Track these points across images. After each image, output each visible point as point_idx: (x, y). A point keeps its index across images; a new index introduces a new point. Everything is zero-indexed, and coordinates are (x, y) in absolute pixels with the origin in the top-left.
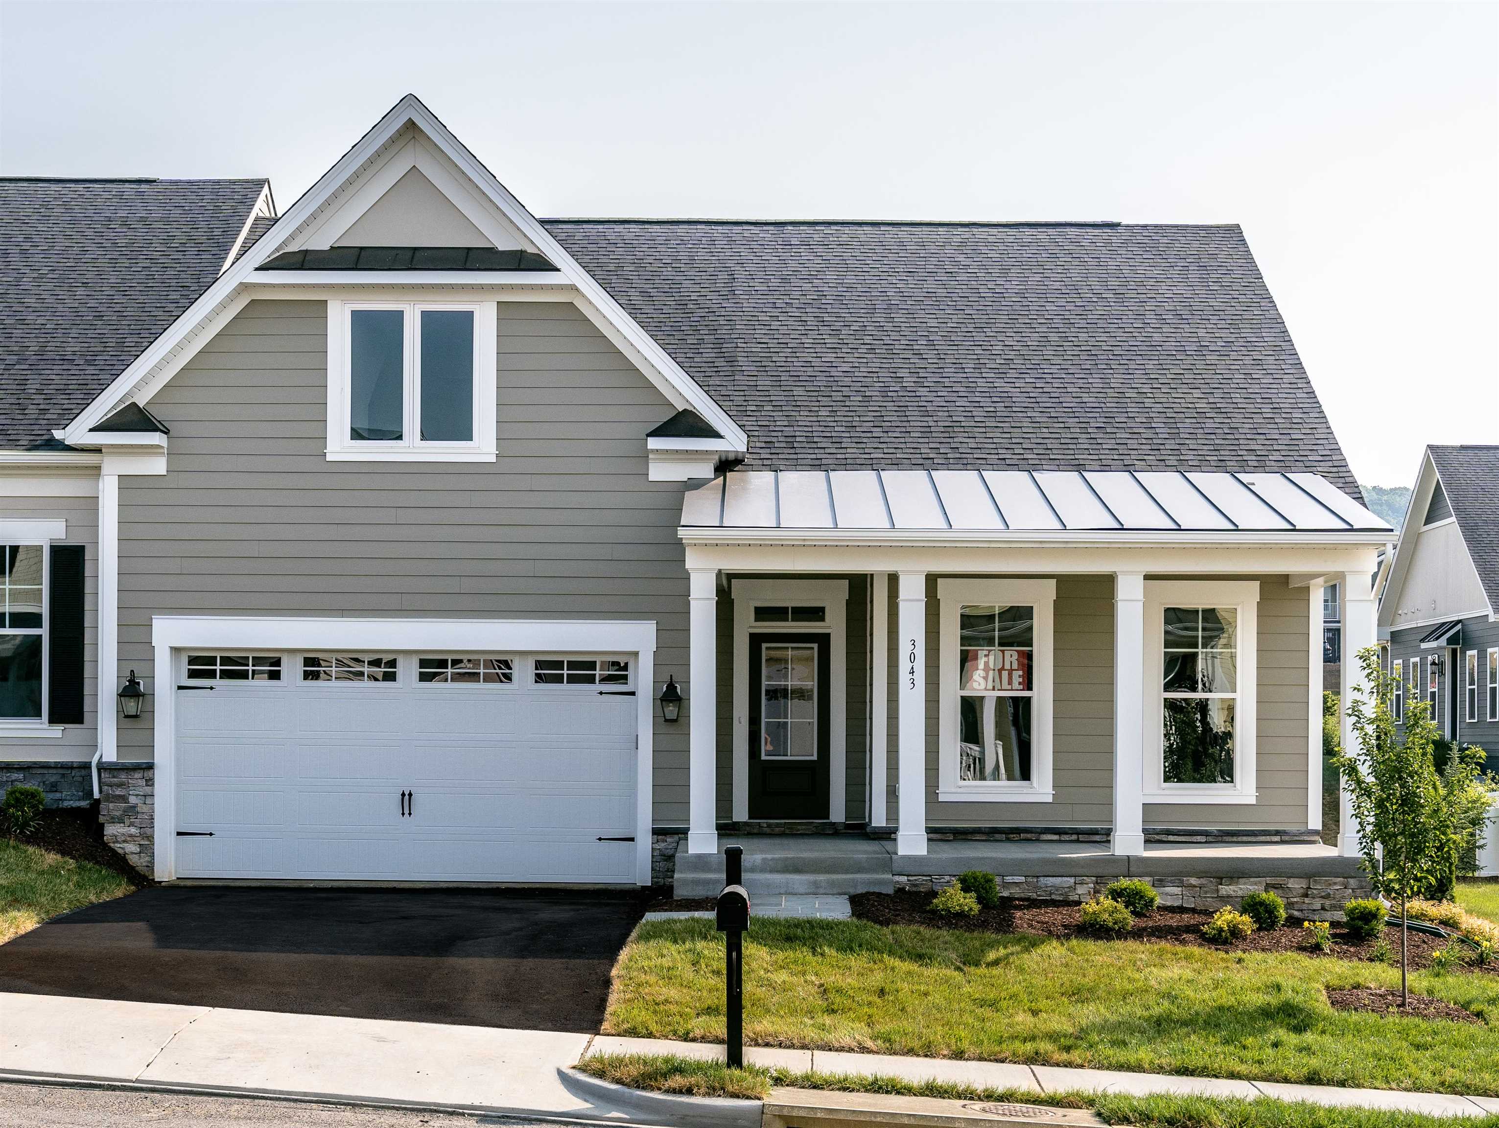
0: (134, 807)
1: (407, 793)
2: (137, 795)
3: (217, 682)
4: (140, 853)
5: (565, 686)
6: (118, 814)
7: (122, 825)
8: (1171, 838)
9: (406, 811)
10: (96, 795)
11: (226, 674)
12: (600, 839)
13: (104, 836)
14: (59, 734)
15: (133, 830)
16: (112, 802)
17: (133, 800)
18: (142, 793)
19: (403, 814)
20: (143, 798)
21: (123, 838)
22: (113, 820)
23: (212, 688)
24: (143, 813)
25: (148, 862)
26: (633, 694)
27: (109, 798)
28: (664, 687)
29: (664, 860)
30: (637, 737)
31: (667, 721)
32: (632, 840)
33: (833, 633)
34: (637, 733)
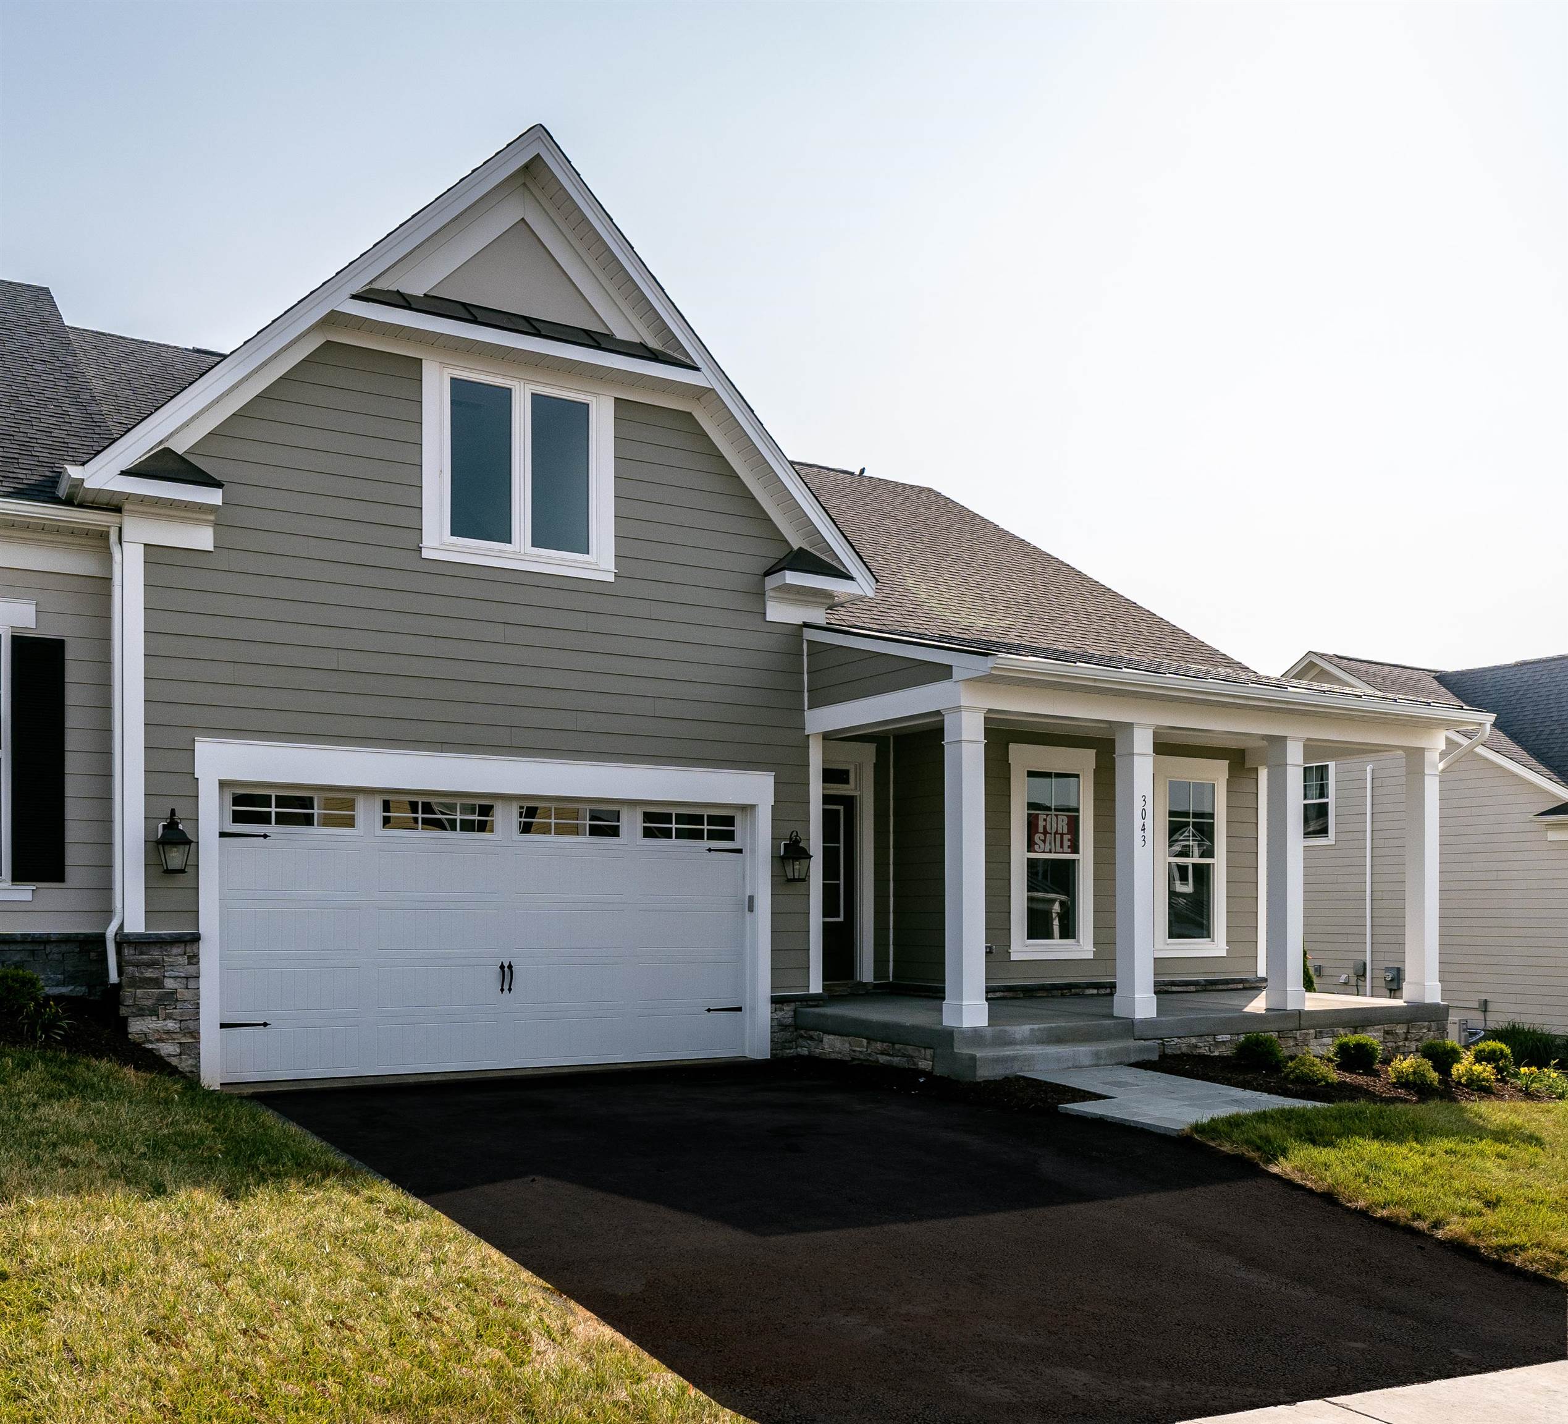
0: (174, 992)
1: (506, 965)
2: (175, 978)
3: (272, 829)
4: (180, 1054)
5: (674, 842)
6: (149, 1003)
7: (154, 1018)
8: (1174, 989)
9: (506, 987)
10: (114, 977)
11: (282, 819)
12: (709, 1010)
13: (128, 1033)
14: (28, 896)
15: (171, 1025)
16: (139, 988)
17: (169, 984)
18: (182, 975)
19: (502, 990)
20: (184, 981)
21: (157, 1036)
22: (141, 1013)
23: (265, 836)
24: (185, 1001)
25: (192, 1066)
26: (740, 851)
27: (136, 983)
28: (782, 844)
29: (782, 1030)
30: (751, 899)
31: (789, 880)
32: (739, 1009)
33: (860, 796)
34: (748, 893)
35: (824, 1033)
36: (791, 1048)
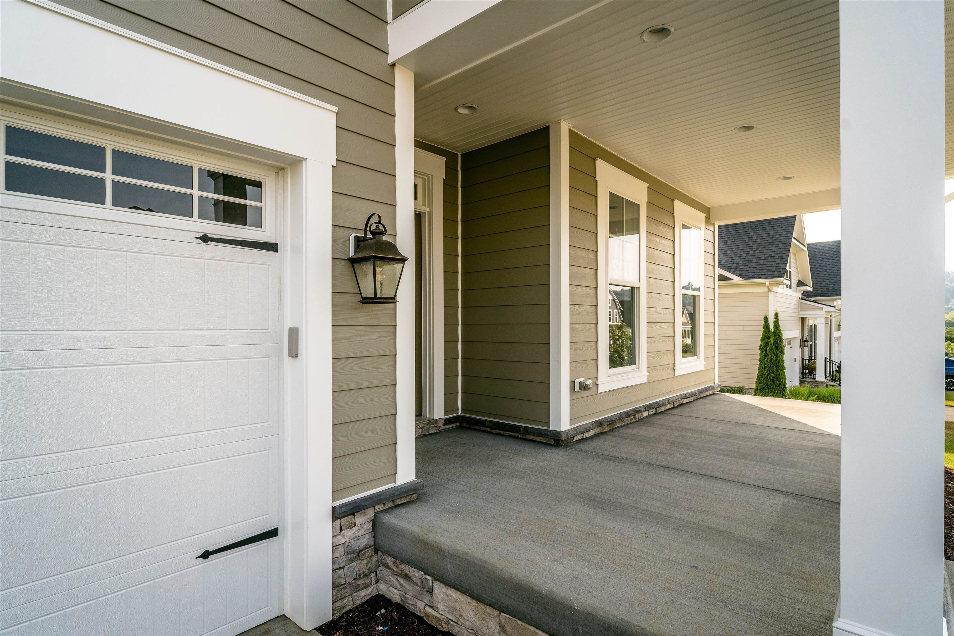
12: (205, 553)
28: (352, 238)
29: (352, 560)
30: (294, 334)
31: (365, 300)
32: (273, 533)
33: (429, 213)
34: (289, 324)
35: (437, 578)
36: (366, 586)
